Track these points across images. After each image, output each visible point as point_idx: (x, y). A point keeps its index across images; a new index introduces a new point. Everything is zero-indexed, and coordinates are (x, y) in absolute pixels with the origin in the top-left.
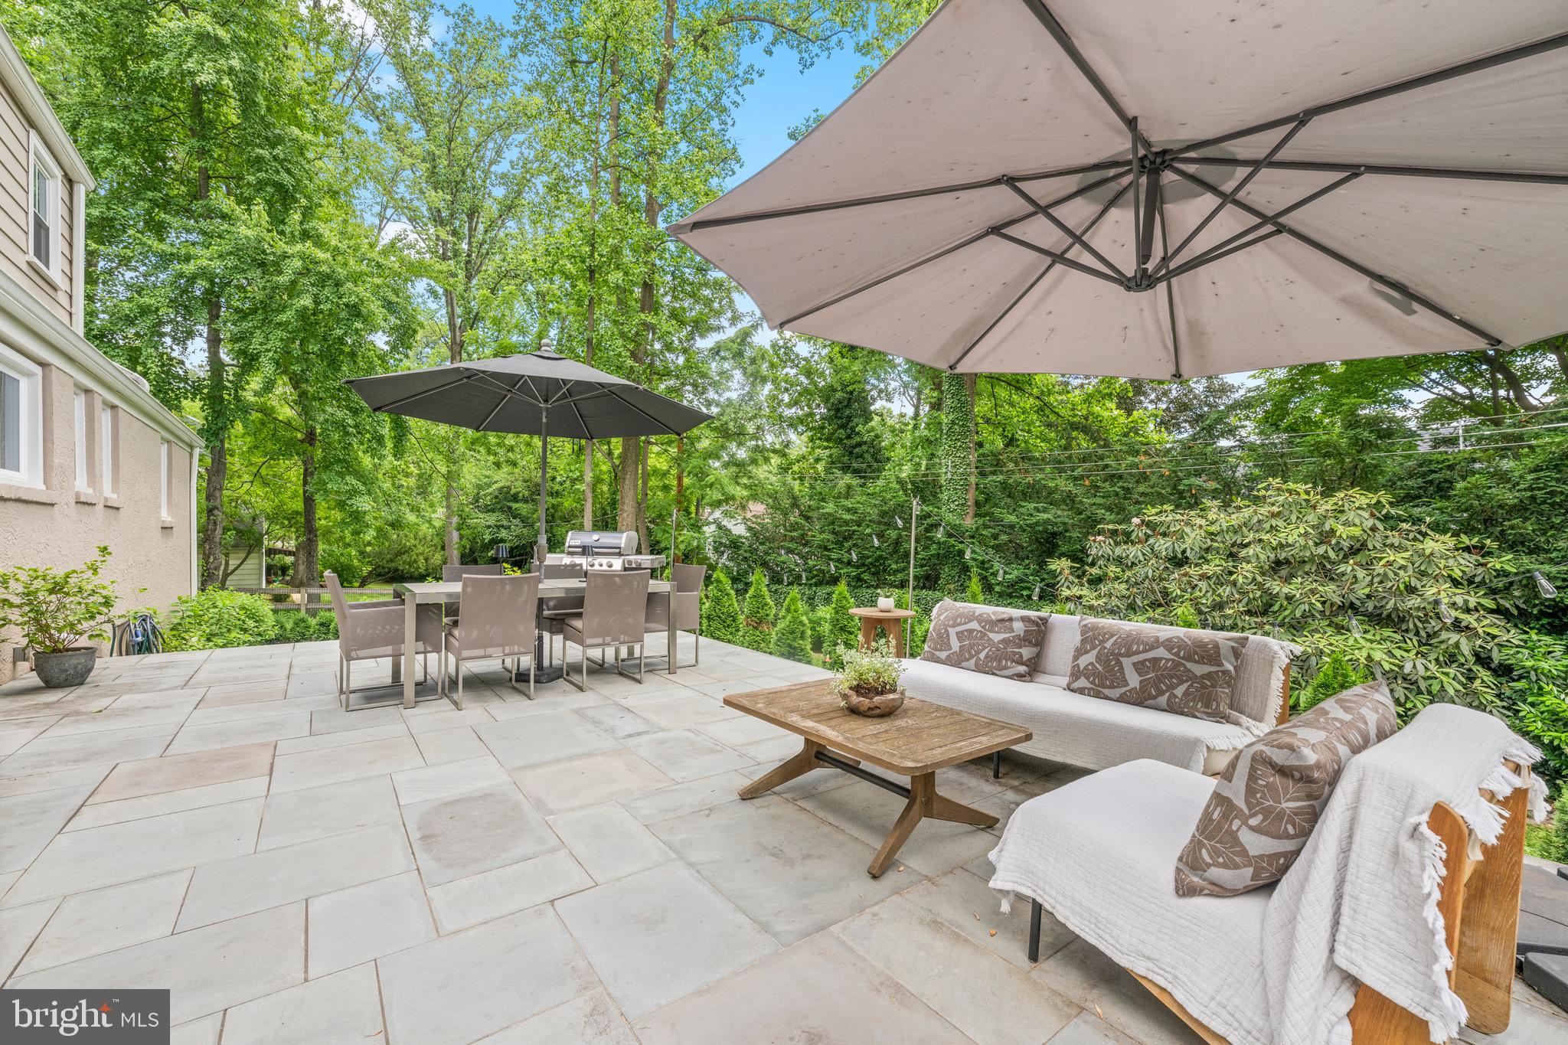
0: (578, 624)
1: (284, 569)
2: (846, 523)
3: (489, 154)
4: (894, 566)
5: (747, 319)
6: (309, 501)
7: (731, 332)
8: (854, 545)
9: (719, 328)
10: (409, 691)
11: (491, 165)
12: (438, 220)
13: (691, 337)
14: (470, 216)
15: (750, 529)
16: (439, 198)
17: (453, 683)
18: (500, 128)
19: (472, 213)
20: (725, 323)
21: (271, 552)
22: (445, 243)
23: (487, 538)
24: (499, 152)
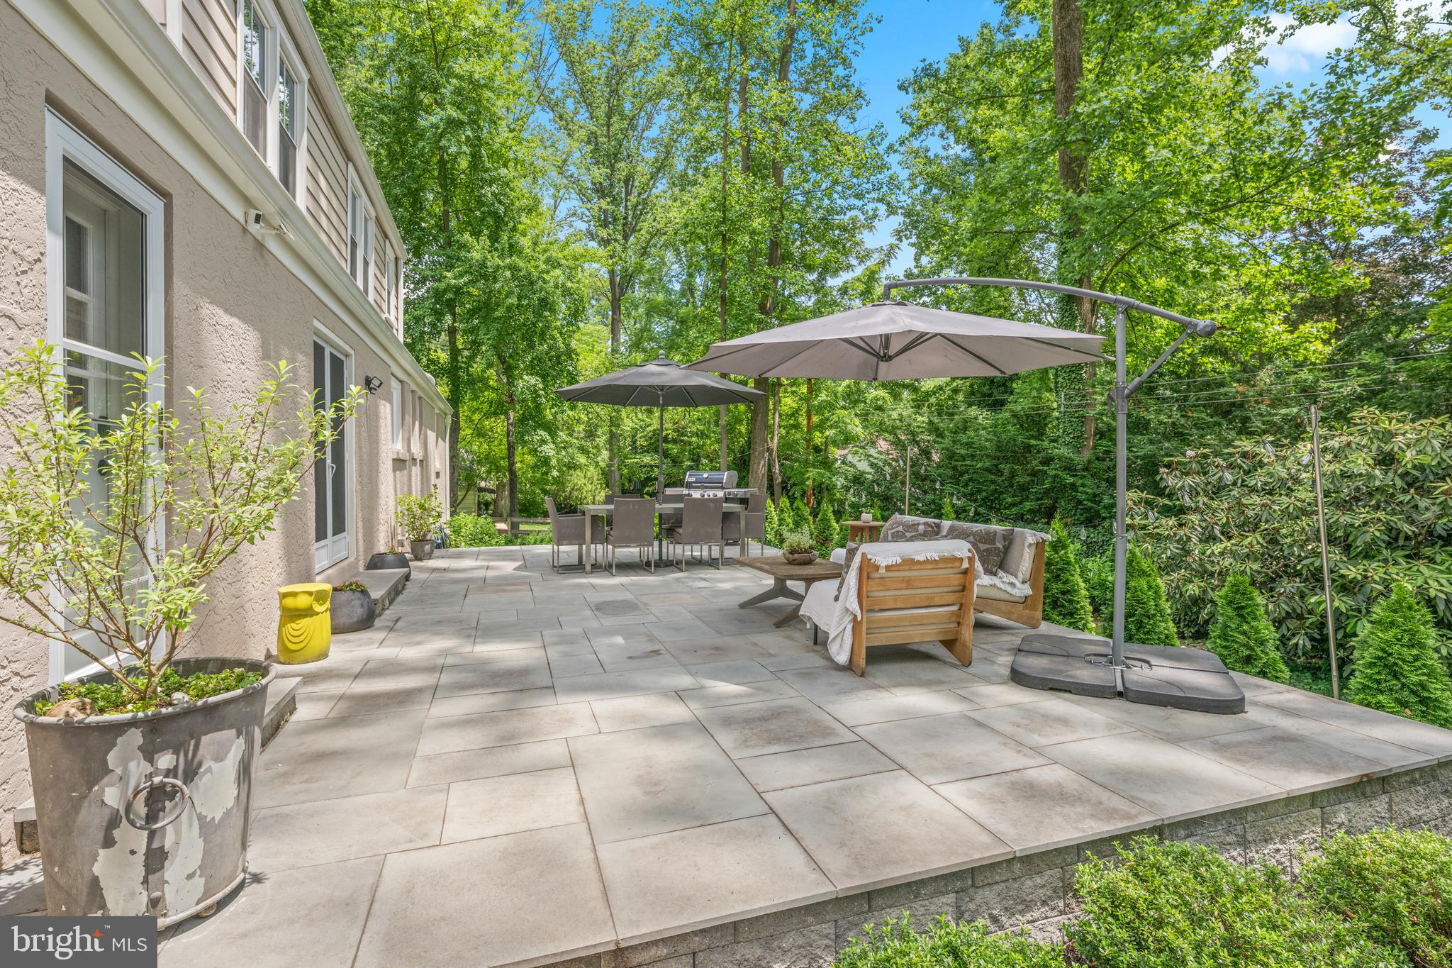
0: (680, 531)
1: (487, 504)
2: (963, 458)
3: (642, 122)
4: (1009, 500)
5: (876, 256)
6: (511, 448)
7: (859, 271)
8: (970, 480)
9: (849, 267)
10: (588, 568)
11: (643, 131)
12: (601, 191)
13: (822, 277)
14: (626, 182)
15: (872, 465)
16: (599, 173)
17: (611, 566)
18: (650, 99)
19: (628, 180)
20: (854, 262)
21: (481, 490)
22: (605, 211)
23: (643, 476)
24: (650, 118)
